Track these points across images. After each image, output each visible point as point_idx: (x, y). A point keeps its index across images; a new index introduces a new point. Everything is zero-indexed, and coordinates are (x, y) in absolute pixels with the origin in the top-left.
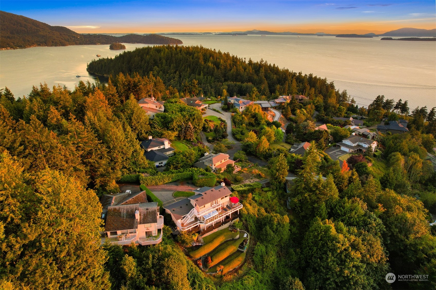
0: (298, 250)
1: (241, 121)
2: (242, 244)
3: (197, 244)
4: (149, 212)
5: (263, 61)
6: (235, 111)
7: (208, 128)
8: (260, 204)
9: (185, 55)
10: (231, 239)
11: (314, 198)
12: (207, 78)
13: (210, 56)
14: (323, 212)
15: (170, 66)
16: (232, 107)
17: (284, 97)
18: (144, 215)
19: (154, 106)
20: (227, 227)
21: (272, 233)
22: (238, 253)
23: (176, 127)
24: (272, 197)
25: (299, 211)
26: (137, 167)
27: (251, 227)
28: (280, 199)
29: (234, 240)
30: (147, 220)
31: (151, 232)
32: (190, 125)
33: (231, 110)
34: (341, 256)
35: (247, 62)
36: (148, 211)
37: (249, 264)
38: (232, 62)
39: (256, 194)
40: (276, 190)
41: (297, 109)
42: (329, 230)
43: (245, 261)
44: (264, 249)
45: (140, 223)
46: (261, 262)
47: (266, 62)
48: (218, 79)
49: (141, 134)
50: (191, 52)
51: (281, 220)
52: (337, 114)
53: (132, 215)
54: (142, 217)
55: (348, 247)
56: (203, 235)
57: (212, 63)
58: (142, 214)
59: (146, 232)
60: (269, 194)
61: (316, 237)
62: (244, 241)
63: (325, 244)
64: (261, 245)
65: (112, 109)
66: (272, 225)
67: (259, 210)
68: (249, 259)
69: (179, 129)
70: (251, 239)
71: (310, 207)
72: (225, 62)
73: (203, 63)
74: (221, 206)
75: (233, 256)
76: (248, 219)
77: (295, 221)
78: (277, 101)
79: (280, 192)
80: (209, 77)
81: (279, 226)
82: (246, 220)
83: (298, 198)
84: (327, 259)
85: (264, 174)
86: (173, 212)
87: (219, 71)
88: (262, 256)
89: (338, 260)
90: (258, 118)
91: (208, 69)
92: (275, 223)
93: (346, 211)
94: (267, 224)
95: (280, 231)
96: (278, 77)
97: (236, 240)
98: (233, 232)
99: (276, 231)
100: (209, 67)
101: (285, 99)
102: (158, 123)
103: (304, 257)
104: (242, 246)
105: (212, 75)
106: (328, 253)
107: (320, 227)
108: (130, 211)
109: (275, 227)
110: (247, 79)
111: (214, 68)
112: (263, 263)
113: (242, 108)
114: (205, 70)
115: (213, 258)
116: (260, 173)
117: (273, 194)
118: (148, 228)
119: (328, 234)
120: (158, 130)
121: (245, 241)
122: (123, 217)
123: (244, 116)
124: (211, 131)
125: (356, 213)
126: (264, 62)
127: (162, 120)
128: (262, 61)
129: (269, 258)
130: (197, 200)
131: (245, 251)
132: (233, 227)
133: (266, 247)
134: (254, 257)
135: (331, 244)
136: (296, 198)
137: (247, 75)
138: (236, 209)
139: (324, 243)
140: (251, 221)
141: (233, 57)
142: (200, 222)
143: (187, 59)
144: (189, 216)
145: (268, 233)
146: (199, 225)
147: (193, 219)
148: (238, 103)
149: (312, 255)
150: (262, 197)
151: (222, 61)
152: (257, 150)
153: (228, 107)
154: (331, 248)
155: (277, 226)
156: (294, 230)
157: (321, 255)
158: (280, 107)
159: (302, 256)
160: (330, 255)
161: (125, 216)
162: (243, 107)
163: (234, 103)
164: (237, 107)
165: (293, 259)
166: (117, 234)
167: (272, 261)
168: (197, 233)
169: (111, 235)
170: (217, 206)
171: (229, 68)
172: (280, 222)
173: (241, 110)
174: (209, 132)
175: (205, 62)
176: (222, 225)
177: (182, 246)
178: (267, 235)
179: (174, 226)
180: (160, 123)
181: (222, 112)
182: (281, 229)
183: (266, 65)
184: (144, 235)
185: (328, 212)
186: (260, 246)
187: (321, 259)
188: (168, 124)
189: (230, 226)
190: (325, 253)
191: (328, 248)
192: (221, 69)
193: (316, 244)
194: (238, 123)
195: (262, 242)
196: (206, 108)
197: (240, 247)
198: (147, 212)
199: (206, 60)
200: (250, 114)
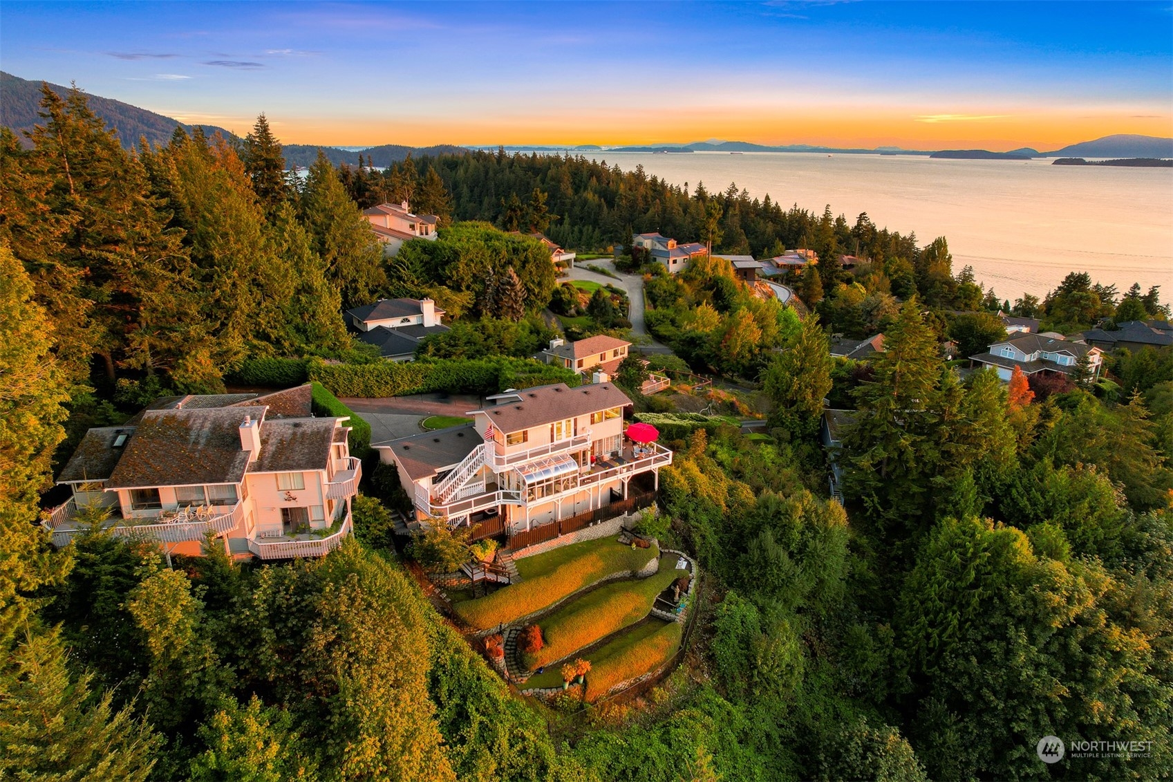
0: (885, 629)
1: (671, 294)
2: (669, 594)
3: (491, 577)
4: (303, 434)
5: (737, 190)
6: (657, 273)
7: (569, 302)
8: (737, 474)
9: (521, 173)
10: (627, 573)
11: (932, 454)
12: (581, 232)
13: (591, 176)
14: (966, 502)
15: (481, 203)
16: (647, 261)
17: (800, 251)
18: (281, 442)
19: (404, 226)
20: (614, 532)
21: (784, 556)
22: (655, 622)
23: (468, 279)
24: (779, 461)
25: (875, 510)
26: (308, 342)
27: (703, 537)
28: (807, 472)
29: (636, 578)
30: (288, 458)
31: (302, 511)
32: (510, 277)
33: (643, 269)
34: (1065, 647)
35: (692, 193)
36: (300, 430)
37: (695, 668)
38: (650, 193)
39: (722, 445)
40: (790, 442)
41: (839, 282)
42: (1006, 545)
43: (681, 657)
44: (753, 615)
45: (259, 467)
46: (744, 662)
47: (745, 192)
48: (611, 232)
49: (356, 290)
50: (538, 166)
51: (817, 515)
52: (956, 304)
53: (229, 441)
54: (271, 448)
55: (1093, 614)
56: (516, 548)
57: (595, 192)
58: (273, 441)
59: (285, 512)
60: (769, 452)
61: (957, 573)
62: (675, 583)
63: (996, 600)
64: (741, 600)
65: (265, 208)
66: (787, 528)
67: (731, 491)
68: (693, 652)
69: (478, 287)
70: (702, 579)
71: (915, 489)
72: (630, 189)
73: (570, 192)
74: (589, 444)
75: (630, 636)
76: (691, 513)
77: (864, 541)
78: (780, 261)
79: (806, 449)
80: (588, 229)
81: (810, 535)
82: (685, 517)
83: (872, 458)
84: (1009, 653)
85: (745, 406)
86: (405, 453)
87: (615, 211)
88: (746, 641)
89: (1052, 659)
90: (725, 291)
91: (583, 208)
92: (798, 522)
93: (1054, 504)
94: (768, 527)
95: (812, 555)
96: (779, 228)
97: (645, 578)
98: (634, 546)
99: (800, 554)
100: (586, 201)
101: (801, 258)
102: (411, 263)
103: (909, 656)
104: (667, 599)
105: (595, 223)
106: (1012, 632)
107: (973, 535)
108: (226, 425)
109: (796, 535)
110: (690, 233)
111: (600, 206)
112: (750, 664)
113: (675, 262)
114: (577, 209)
115: (549, 633)
116: (734, 399)
117: (781, 455)
118: (293, 494)
119: (1002, 560)
120: (409, 285)
121: (680, 582)
122: (196, 443)
123: (681, 282)
124: (579, 313)
125: (1092, 509)
126: (739, 193)
127: (426, 257)
128: (733, 190)
129: (776, 647)
130: (496, 413)
131: (680, 617)
132: (634, 533)
133: (762, 610)
134: (714, 642)
135: (1020, 598)
136: (867, 457)
137: (692, 223)
138: (648, 463)
139: (991, 598)
140: (704, 518)
141: (654, 179)
142: (507, 496)
143: (528, 183)
144: (464, 471)
145: (771, 555)
146: (504, 507)
147: (481, 486)
148: (662, 248)
149: (943, 645)
150: (744, 454)
151: (622, 186)
152: (724, 350)
153: (634, 262)
154: (1021, 612)
155: (802, 533)
156: (863, 566)
157: (978, 643)
158: (788, 277)
159: (898, 651)
160: (1023, 640)
161: (203, 441)
162: (680, 259)
163: (652, 249)
164: (659, 260)
165: (863, 661)
166: (159, 506)
167: (787, 658)
168: (494, 538)
169: (136, 507)
170: (574, 443)
171: (641, 205)
172: (814, 520)
173: (673, 268)
174: (572, 316)
175: (576, 191)
176: (595, 523)
177: (431, 581)
178: (765, 563)
179: (403, 505)
180: (418, 265)
181: (618, 275)
182: (819, 546)
183: (744, 202)
184: (277, 522)
185: (987, 504)
186: (737, 604)
187: (985, 657)
188: (444, 270)
189: (623, 529)
190: (1000, 633)
191: (1008, 614)
192: (618, 206)
193: (955, 600)
194: (664, 300)
195: (744, 589)
196: (568, 261)
197: (659, 604)
198: (294, 434)
199: (578, 186)
200: (700, 278)
